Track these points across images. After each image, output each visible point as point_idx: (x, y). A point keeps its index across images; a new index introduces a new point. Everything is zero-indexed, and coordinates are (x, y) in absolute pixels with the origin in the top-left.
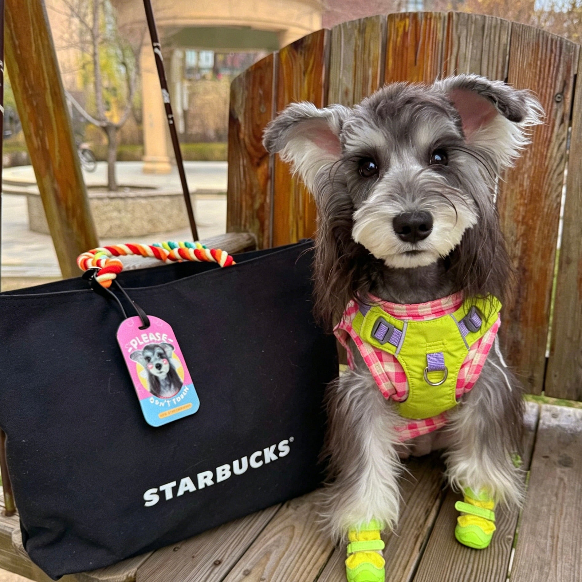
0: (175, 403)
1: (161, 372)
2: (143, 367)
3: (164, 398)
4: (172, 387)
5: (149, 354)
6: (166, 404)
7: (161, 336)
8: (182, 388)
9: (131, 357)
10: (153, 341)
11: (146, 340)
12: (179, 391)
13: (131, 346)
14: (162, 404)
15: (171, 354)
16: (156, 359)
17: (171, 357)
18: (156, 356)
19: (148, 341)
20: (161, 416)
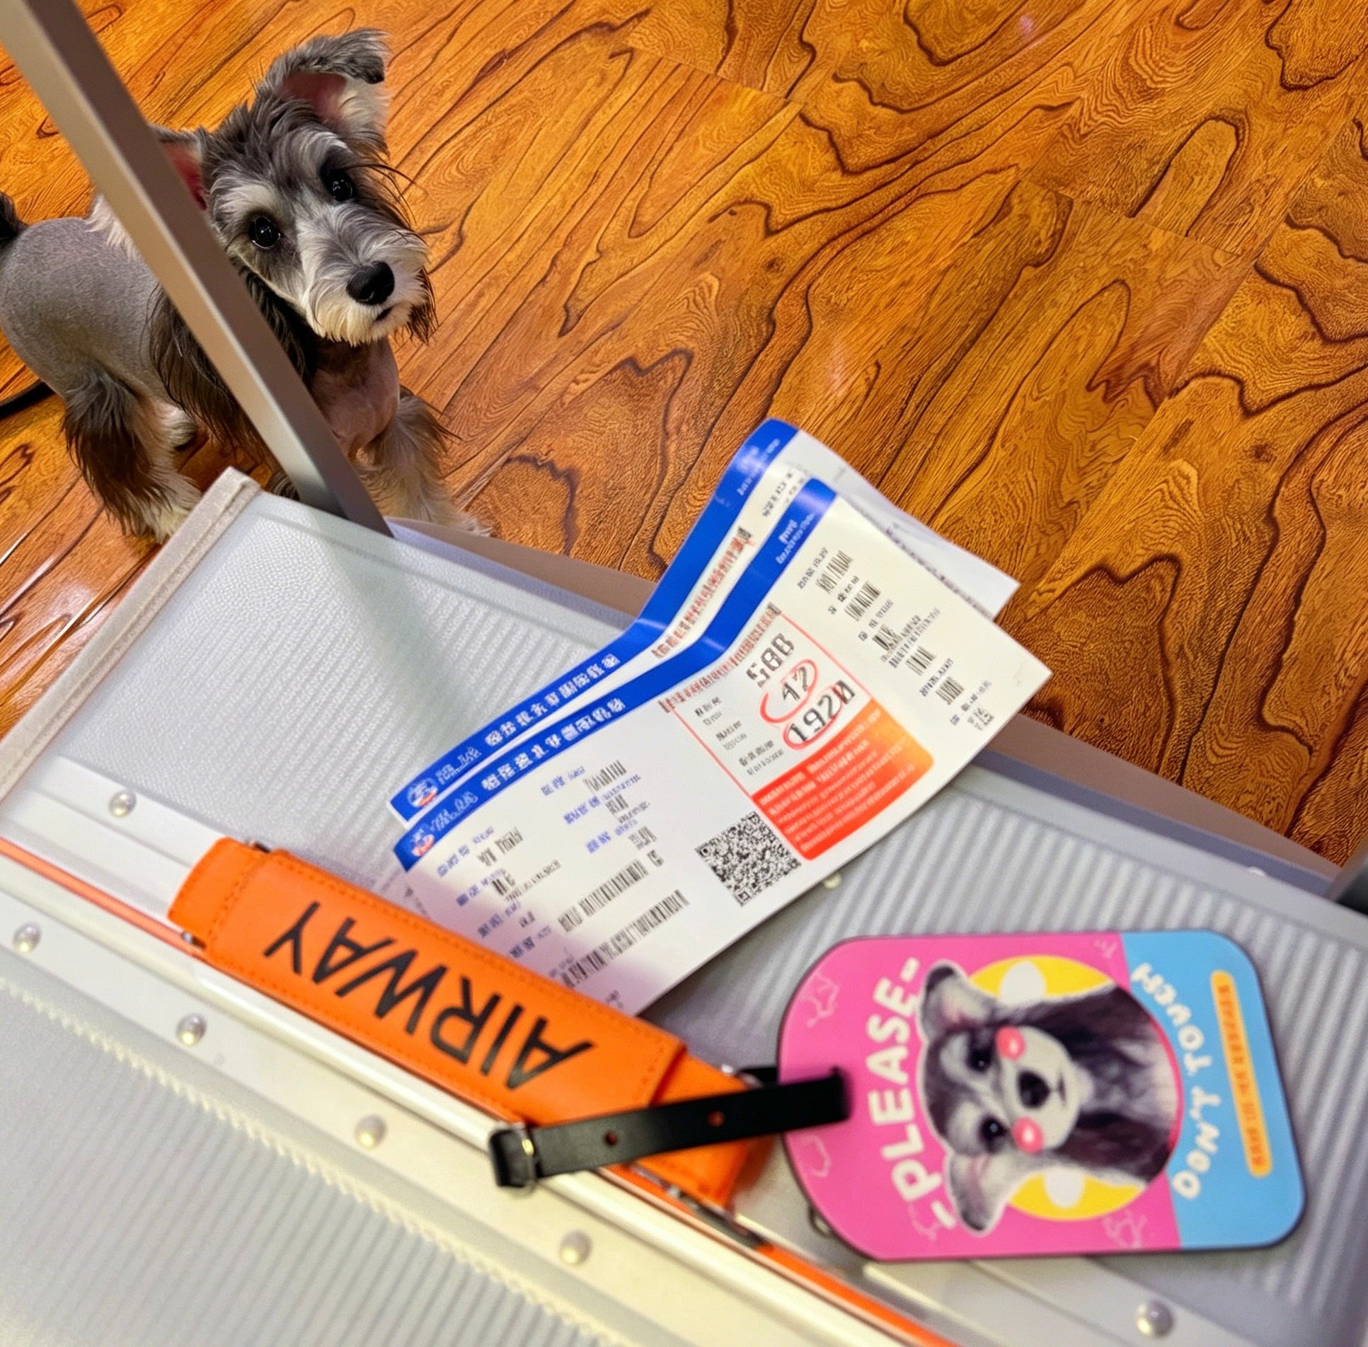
0: (1205, 1061)
1: (1061, 1088)
2: (1031, 1176)
3: (1180, 1112)
4: (1134, 1050)
5: (967, 1118)
6: (1207, 1112)
7: (886, 1014)
8: (1135, 992)
9: (978, 1227)
10: (907, 1065)
11: (898, 1104)
12: (1156, 1025)
13: (924, 1204)
14: (1208, 1134)
15: (976, 996)
16: (997, 1088)
17: (990, 1004)
18: (981, 1085)
19: (905, 1095)
20: (1258, 1161)
